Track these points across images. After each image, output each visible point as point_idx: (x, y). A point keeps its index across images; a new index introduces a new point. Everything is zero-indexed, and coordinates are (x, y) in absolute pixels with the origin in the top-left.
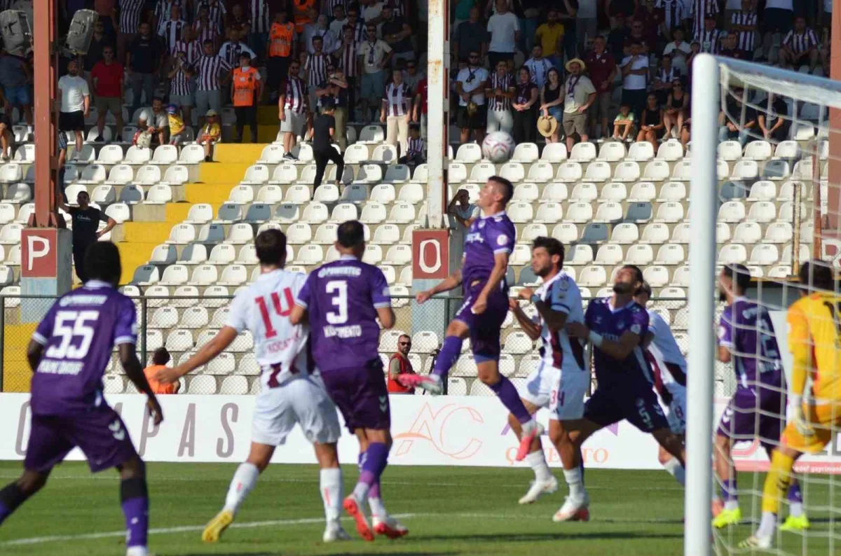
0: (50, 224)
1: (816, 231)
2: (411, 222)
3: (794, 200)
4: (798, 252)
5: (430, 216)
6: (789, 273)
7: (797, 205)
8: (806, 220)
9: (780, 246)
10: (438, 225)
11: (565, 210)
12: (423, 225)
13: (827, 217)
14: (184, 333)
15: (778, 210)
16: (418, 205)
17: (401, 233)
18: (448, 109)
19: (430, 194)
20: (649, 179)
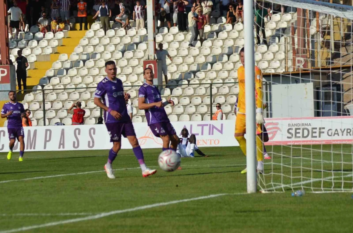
0: (7, 64)
1: (293, 55)
2: (143, 58)
3: (285, 44)
4: (287, 63)
5: (149, 55)
6: (284, 71)
7: (286, 45)
8: (289, 51)
9: (281, 61)
10: (153, 58)
11: (200, 51)
12: (147, 58)
13: (297, 49)
14: (59, 103)
15: (279, 47)
16: (145, 51)
17: (139, 62)
18: (154, 15)
19: (149, 47)
20: (231, 38)
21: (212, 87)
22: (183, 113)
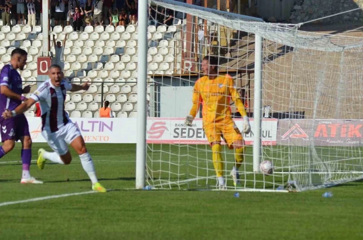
1: (182, 58)
2: (37, 54)
3: (174, 47)
4: (176, 66)
5: (44, 52)
6: (173, 73)
7: (176, 48)
8: (179, 54)
9: (170, 63)
10: (47, 55)
11: (93, 51)
12: (41, 55)
13: (186, 53)
15: (169, 50)
16: (39, 48)
17: (33, 58)
18: (50, 13)
19: (44, 44)
20: (123, 39)
21: (104, 85)
22: (74, 110)
